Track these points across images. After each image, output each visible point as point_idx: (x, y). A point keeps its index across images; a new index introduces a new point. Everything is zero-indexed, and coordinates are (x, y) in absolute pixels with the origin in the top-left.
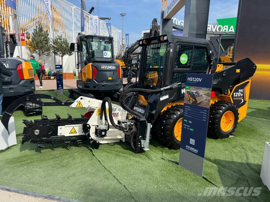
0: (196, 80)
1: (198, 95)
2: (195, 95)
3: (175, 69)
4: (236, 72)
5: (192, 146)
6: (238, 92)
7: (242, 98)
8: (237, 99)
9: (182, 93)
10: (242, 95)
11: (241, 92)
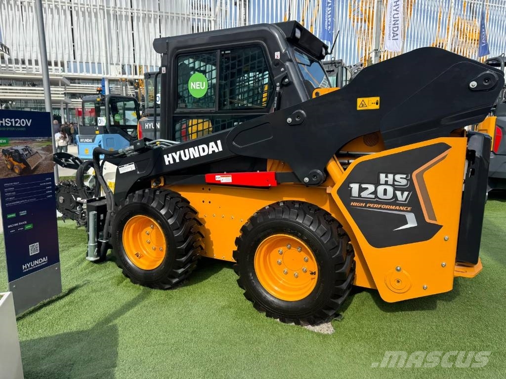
0: (20, 124)
1: (31, 154)
2: (23, 154)
3: (178, 110)
4: (358, 109)
5: (36, 257)
6: (377, 183)
7: (408, 210)
8: (376, 208)
9: (167, 163)
10: (402, 197)
11: (396, 183)
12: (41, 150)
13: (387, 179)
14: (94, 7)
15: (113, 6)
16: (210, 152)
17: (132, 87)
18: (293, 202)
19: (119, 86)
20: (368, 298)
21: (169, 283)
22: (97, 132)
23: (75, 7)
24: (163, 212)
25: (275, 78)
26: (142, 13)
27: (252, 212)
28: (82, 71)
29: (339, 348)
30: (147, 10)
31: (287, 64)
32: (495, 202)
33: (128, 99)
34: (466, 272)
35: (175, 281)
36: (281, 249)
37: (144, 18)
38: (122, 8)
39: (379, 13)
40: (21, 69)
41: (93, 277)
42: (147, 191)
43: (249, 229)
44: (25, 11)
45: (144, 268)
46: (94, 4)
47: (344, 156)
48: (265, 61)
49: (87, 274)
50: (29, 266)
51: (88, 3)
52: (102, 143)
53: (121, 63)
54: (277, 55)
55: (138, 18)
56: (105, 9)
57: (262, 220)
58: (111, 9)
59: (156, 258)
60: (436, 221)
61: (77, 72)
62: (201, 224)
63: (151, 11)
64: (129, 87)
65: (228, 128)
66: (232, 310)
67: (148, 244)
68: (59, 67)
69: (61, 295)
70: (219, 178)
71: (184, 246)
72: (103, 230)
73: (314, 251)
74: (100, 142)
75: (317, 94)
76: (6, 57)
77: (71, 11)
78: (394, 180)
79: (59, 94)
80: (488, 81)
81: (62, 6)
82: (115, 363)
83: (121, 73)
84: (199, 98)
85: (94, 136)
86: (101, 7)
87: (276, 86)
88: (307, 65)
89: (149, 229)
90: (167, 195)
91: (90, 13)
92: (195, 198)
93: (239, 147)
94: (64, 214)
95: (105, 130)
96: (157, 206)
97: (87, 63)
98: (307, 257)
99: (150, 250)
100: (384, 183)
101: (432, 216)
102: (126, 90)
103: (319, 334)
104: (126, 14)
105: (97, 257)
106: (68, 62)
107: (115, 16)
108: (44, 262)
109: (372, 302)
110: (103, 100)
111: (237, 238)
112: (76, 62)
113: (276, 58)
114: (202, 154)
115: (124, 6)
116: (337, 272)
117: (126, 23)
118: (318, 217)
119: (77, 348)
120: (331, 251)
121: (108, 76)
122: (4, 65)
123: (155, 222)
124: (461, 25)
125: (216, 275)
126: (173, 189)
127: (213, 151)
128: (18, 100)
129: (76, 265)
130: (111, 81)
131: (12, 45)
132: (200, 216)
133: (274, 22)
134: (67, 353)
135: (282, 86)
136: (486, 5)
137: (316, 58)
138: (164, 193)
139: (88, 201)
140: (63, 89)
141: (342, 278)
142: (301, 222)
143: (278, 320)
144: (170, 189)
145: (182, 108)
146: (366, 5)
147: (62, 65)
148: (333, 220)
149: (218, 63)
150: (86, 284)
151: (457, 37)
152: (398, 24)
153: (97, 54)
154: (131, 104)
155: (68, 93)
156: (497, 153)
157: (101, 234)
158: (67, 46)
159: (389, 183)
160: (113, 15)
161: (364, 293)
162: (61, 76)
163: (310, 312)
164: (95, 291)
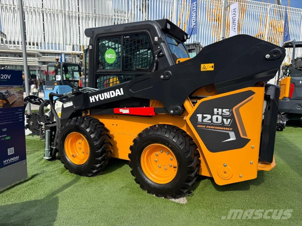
0: (3, 77)
1: (10, 95)
2: (5, 95)
3: (99, 71)
4: (202, 70)
5: (12, 156)
6: (212, 114)
7: (230, 130)
8: (212, 129)
9: (91, 102)
10: (227, 122)
11: (223, 114)
12: (16, 93)
13: (218, 112)
14: (57, 11)
15: (68, 10)
16: (117, 95)
17: (79, 58)
18: (164, 125)
19: (71, 58)
20: (209, 183)
21: (91, 173)
22: (56, 84)
23: (45, 11)
24: (88, 130)
25: (155, 52)
26: (85, 15)
27: (140, 131)
28: (49, 49)
29: (189, 212)
30: (87, 13)
31: (162, 44)
32: (290, 128)
33: (75, 65)
34: (265, 167)
35: (95, 171)
36: (157, 153)
37: (86, 18)
38: (73, 12)
39: (225, 16)
40: (13, 47)
41: (47, 169)
42: (79, 118)
43: (138, 141)
44: (16, 13)
45: (77, 164)
46: (57, 9)
47: (194, 98)
48: (149, 42)
49: (43, 167)
50: (7, 161)
51: (53, 9)
52: (58, 91)
53: (72, 44)
54: (156, 39)
55: (82, 18)
56: (63, 12)
57: (145, 135)
58: (67, 12)
59: (84, 158)
60: (247, 136)
61: (46, 49)
62: (111, 138)
63: (90, 14)
64: (77, 58)
65: (127, 81)
66: (127, 189)
67: (79, 149)
68: (35, 46)
69: (27, 179)
70: (121, 110)
71: (100, 151)
72: (54, 141)
73: (175, 154)
74: (57, 90)
75: (179, 61)
76: (4, 40)
77: (43, 13)
78: (222, 112)
79: (35, 62)
80: (276, 54)
81: (38, 10)
82: (55, 219)
83: (72, 50)
84: (111, 64)
85: (54, 86)
86: (61, 11)
87: (155, 57)
88: (175, 45)
89: (80, 141)
90: (90, 120)
91: (54, 15)
92: (108, 123)
93: (133, 92)
94: (33, 132)
95: (60, 83)
96: (84, 127)
97: (52, 43)
98: (172, 158)
99: (80, 153)
100: (216, 114)
101: (245, 134)
102: (75, 60)
103: (178, 204)
104: (76, 15)
105: (50, 157)
106: (41, 43)
107: (69, 16)
108: (17, 159)
109: (211, 185)
110: (59, 65)
111: (131, 146)
112: (45, 43)
113: (155, 40)
114: (112, 96)
115: (74, 11)
116: (188, 166)
117: (75, 21)
118: (178, 134)
119: (33, 210)
120: (185, 154)
121: (64, 51)
122: (3, 45)
123: (83, 137)
124: (274, 23)
125: (120, 169)
126: (95, 117)
127: (118, 95)
128: (11, 65)
129: (37, 162)
130: (66, 54)
131: (8, 33)
132: (111, 133)
133: (155, 20)
134: (27, 213)
135: (159, 57)
136: (288, 12)
137: (180, 41)
138: (89, 119)
139: (45, 124)
140: (38, 59)
141: (191, 170)
142: (168, 136)
143: (155, 195)
144: (93, 117)
145: (101, 69)
146: (217, 11)
147: (37, 45)
148: (188, 135)
149: (122, 43)
150: (42, 173)
151: (271, 30)
152: (235, 23)
153: (58, 38)
154: (77, 68)
155: (41, 62)
156: (291, 99)
157: (52, 143)
158: (40, 34)
159: (219, 114)
160: (68, 16)
161: (207, 180)
162: (37, 51)
163: (173, 191)
164: (48, 177)
